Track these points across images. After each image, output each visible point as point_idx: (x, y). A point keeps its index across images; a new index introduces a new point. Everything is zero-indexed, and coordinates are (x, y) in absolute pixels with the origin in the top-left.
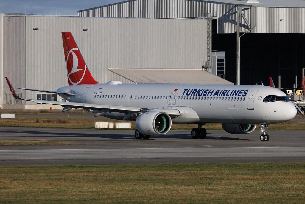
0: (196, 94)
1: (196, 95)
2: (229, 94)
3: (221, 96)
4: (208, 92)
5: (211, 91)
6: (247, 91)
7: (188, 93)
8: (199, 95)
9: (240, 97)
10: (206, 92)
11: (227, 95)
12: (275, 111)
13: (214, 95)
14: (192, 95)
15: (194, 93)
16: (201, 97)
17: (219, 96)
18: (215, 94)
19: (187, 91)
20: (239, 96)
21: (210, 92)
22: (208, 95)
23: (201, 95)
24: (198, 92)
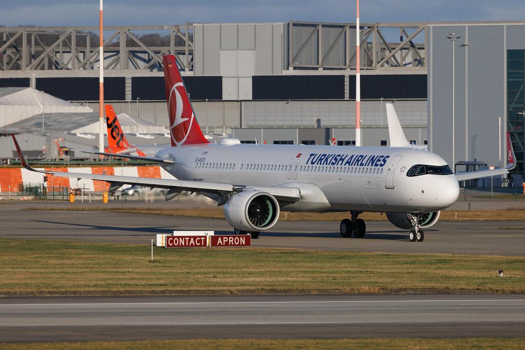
0: (323, 161)
1: (323, 164)
2: (364, 162)
3: (354, 165)
4: (338, 158)
5: (343, 157)
6: (388, 157)
7: (314, 161)
8: (327, 164)
9: (376, 168)
10: (336, 159)
11: (362, 165)
12: (423, 192)
13: (345, 165)
14: (317, 164)
15: (321, 160)
16: (328, 166)
17: (352, 165)
18: (347, 162)
19: (313, 157)
20: (376, 165)
21: (341, 159)
22: (337, 165)
23: (329, 164)
24: (327, 160)
